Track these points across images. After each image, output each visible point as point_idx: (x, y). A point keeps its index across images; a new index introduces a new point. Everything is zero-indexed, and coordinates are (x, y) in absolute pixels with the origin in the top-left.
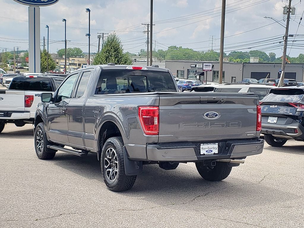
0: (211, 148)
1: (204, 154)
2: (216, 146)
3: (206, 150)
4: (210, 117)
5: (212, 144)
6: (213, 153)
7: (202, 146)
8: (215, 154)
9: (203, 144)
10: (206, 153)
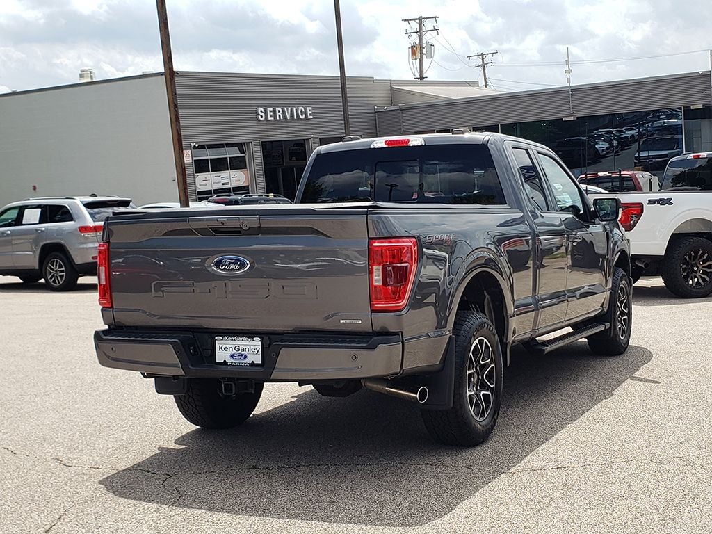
0: (244, 350)
1: (225, 363)
2: (256, 344)
3: (232, 353)
4: (224, 270)
5: (244, 338)
6: (248, 361)
7: (220, 342)
8: (253, 364)
9: (221, 338)
10: (229, 360)
